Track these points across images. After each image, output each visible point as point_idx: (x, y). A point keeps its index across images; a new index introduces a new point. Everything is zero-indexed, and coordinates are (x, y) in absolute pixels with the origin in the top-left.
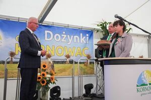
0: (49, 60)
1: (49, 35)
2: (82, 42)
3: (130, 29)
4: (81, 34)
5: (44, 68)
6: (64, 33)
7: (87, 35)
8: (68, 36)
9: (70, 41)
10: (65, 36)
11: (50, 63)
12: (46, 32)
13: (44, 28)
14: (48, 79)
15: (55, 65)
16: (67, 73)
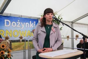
0: (7, 41)
1: (8, 23)
2: (31, 27)
3: (61, 18)
4: (31, 22)
5: (3, 48)
6: (19, 21)
7: (35, 22)
8: (22, 23)
9: (23, 26)
10: (20, 23)
11: (8, 43)
12: (6, 20)
13: (3, 18)
14: (6, 56)
15: (12, 43)
16: (21, 48)
